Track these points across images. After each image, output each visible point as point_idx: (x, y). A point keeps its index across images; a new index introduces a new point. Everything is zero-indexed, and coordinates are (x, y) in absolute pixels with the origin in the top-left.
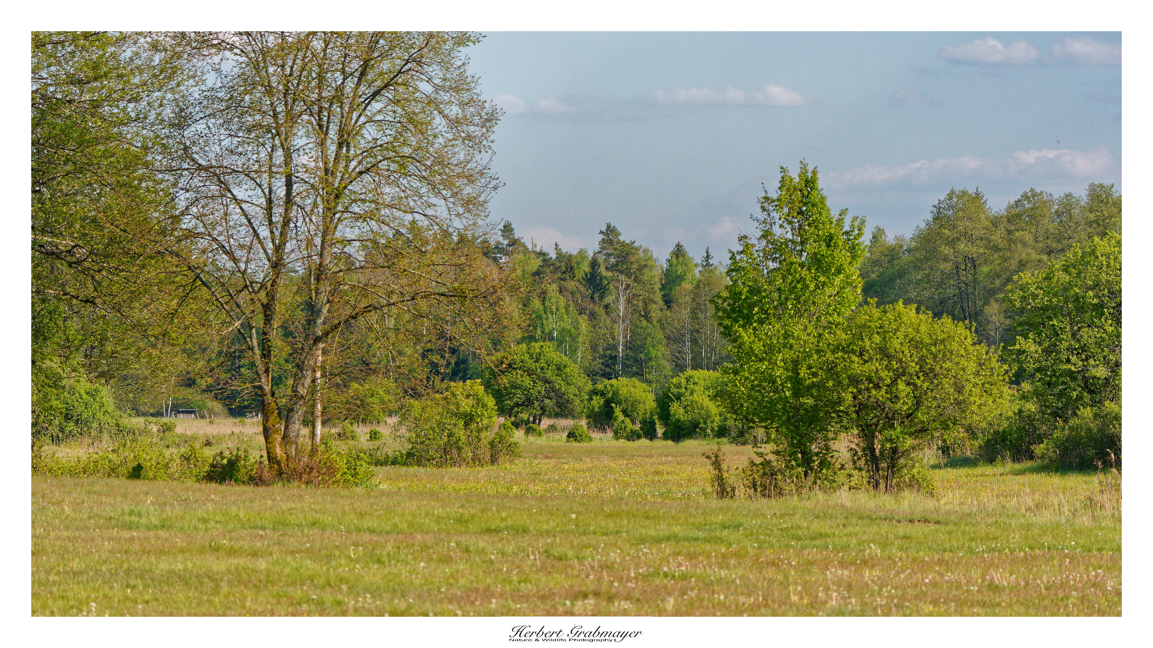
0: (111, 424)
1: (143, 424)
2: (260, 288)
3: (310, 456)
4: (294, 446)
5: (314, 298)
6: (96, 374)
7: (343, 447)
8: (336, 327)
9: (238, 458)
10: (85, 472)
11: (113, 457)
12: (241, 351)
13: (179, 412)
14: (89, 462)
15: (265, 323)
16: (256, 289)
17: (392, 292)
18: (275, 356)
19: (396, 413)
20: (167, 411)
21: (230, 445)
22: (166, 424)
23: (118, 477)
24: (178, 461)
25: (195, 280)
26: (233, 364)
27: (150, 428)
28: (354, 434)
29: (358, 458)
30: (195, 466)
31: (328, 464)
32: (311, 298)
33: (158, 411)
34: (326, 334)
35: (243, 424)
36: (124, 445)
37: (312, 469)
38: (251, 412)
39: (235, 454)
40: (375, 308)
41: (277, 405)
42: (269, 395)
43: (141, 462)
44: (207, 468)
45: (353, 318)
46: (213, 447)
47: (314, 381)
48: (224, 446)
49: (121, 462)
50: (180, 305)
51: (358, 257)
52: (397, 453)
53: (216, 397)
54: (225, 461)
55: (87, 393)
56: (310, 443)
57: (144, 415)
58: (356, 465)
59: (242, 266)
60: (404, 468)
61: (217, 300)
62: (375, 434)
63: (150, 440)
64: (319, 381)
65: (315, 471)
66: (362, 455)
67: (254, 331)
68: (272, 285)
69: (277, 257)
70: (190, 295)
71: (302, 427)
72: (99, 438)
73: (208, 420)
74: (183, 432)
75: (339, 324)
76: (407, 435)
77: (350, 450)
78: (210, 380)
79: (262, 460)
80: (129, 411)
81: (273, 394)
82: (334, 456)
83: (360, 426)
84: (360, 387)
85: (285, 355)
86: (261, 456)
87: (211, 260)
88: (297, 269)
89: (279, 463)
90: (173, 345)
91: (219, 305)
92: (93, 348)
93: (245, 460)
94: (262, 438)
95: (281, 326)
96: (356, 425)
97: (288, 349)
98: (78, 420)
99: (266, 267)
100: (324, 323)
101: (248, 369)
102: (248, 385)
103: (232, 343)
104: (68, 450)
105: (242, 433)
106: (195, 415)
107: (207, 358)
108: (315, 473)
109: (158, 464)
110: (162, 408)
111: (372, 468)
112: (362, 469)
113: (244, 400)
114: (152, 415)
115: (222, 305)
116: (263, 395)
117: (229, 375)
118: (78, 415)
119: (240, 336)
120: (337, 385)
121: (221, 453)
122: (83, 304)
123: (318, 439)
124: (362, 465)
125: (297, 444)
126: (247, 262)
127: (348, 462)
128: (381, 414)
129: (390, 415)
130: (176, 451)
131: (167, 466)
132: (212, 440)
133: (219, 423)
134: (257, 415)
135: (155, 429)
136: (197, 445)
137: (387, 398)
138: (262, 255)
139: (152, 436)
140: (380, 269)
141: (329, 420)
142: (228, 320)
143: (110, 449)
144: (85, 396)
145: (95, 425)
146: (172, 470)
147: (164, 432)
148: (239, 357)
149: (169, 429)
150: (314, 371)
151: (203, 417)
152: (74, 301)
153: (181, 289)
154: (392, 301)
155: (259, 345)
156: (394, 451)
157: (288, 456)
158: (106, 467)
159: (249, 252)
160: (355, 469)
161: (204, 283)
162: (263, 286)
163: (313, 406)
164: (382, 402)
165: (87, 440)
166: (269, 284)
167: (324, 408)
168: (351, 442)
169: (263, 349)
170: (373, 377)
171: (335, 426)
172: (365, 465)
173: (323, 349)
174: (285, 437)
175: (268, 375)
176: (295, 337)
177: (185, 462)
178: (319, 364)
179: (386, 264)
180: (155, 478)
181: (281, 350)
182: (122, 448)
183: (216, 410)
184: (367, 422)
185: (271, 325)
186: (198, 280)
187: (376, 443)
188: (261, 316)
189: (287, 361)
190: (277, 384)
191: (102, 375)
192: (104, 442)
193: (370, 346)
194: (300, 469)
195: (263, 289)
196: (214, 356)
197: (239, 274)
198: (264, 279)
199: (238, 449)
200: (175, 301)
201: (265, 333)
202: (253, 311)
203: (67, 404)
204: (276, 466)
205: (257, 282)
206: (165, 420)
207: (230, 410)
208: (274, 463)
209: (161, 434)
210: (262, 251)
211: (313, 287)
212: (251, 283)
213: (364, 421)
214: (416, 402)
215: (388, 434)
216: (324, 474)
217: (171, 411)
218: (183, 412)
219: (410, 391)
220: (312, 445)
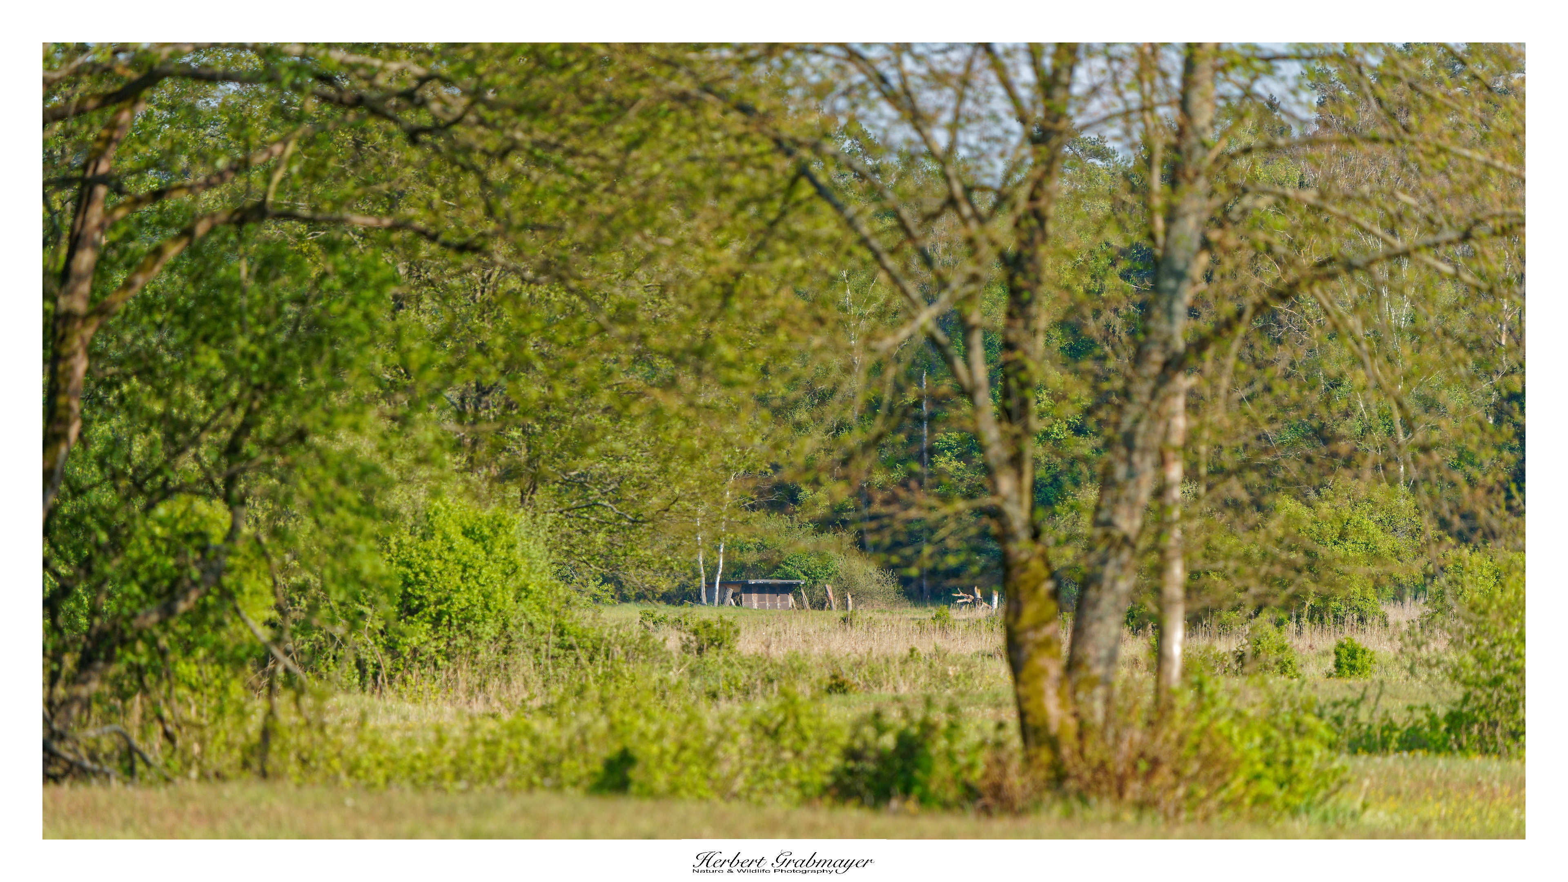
0: (538, 628)
1: (636, 627)
2: (997, 206)
3: (1150, 723)
4: (1100, 691)
5: (1160, 238)
6: (495, 472)
7: (1251, 695)
8: (1229, 324)
9: (928, 728)
10: (458, 776)
11: (544, 727)
12: (938, 401)
13: (748, 589)
14: (472, 744)
15: (1010, 315)
16: (984, 209)
17: (1400, 217)
18: (1042, 415)
19: (1419, 590)
20: (710, 585)
21: (903, 690)
22: (707, 625)
23: (558, 787)
24: (743, 739)
25: (794, 182)
26: (912, 439)
27: (658, 637)
28: (1285, 656)
29: (1300, 730)
30: (797, 753)
31: (1206, 749)
32: (1152, 237)
33: (682, 587)
34: (1200, 345)
35: (944, 626)
36: (581, 693)
37: (1155, 763)
38: (970, 590)
39: (918, 716)
40: (1350, 267)
41: (1048, 565)
42: (1024, 536)
43: (631, 741)
44: (833, 761)
45: (1282, 296)
46: (852, 697)
47: (1160, 492)
48: (887, 693)
49: (570, 742)
50: (749, 257)
51: (1299, 111)
52: (1420, 715)
53: (861, 545)
54: (888, 741)
55: (466, 533)
56: (1150, 684)
57: (640, 597)
58: (1291, 751)
59: (941, 138)
60: (1441, 762)
61: (864, 242)
62: (1353, 655)
63: (656, 676)
64: (1177, 493)
65: (1165, 770)
66: (1310, 720)
67: (977, 338)
68: (1032, 198)
69: (1048, 109)
70: (781, 229)
71: (1126, 632)
72: (502, 670)
73: (837, 614)
74: (761, 650)
75: (1240, 314)
76: (1452, 657)
77: (1275, 705)
78: (841, 492)
79: (1002, 735)
80: (592, 587)
81: (1036, 535)
82: (1223, 722)
83: (1306, 631)
84: (1304, 511)
85: (1071, 412)
86: (1001, 726)
87: (842, 121)
88: (1110, 145)
89: (1054, 744)
90: (729, 384)
91: (868, 256)
92: (482, 391)
93: (949, 736)
94: (1001, 669)
95: (1062, 324)
96: (1293, 626)
97: (1083, 395)
98: (440, 614)
99: (1014, 140)
100: (1193, 313)
101: (959, 457)
102: (960, 505)
103: (910, 377)
104: (408, 707)
105: (941, 655)
106: (797, 597)
107: (831, 419)
108: (1164, 775)
109: (683, 747)
110: (697, 575)
111: (1342, 760)
112: (1312, 764)
113: (944, 552)
114: (668, 598)
115: (877, 257)
116: (1005, 536)
117: (899, 474)
118: (439, 602)
119: (933, 354)
120: (1236, 505)
121: (877, 715)
122: (452, 256)
123: (1175, 670)
124: (1309, 752)
125: (1107, 683)
126: (953, 128)
127: (1267, 740)
128: (1370, 594)
129: (1398, 597)
130: (738, 709)
131: (709, 757)
132: (848, 676)
133: (871, 625)
134: (988, 598)
135: (673, 641)
136: (803, 690)
137: (1386, 543)
138: (1000, 104)
139: (666, 662)
140: (1367, 148)
141: (1208, 611)
142: (898, 301)
143: (537, 703)
144: (460, 541)
145: (489, 630)
146: (726, 768)
147: (700, 650)
148: (932, 417)
149: (717, 642)
150: (1162, 463)
151: (821, 604)
152: (426, 249)
153: (753, 209)
154: (1399, 244)
155: (992, 382)
156: (1411, 709)
157: (1081, 723)
158: (524, 758)
159: (961, 98)
160: (1289, 764)
161: (822, 192)
162: (1003, 199)
163: (1160, 570)
164: (1375, 556)
165: (465, 676)
166: (1022, 194)
167: (1193, 575)
168: (1277, 682)
169: (1006, 394)
170: (1343, 479)
171: (1225, 629)
172: (1318, 751)
173: (1191, 392)
174: (1073, 665)
175: (1020, 475)
176: (1104, 358)
177: (767, 743)
178: (1177, 439)
179: (1382, 131)
180: (674, 790)
181: (1059, 397)
182: (572, 701)
183: (862, 582)
184: (1329, 619)
185: (1029, 319)
186: (804, 182)
187: (1356, 682)
188: (999, 292)
189: (1079, 431)
190: (1047, 503)
191: (509, 474)
192: (517, 682)
193: (1336, 383)
194: (1119, 764)
195: (1006, 206)
196: (851, 415)
197: (932, 166)
198: (1008, 177)
199: (929, 702)
200: (737, 245)
201: (1009, 346)
202: (974, 278)
203: (409, 565)
204: (1045, 756)
205: (984, 189)
206: (704, 613)
207: (905, 581)
208: (1039, 744)
209: (692, 658)
210: (1000, 91)
211: (1158, 202)
212: (968, 190)
213: (1317, 615)
214: (1476, 558)
215: (1392, 655)
216: (1195, 778)
217: (724, 584)
218: (761, 589)
219: (1457, 523)
220: (1157, 691)
